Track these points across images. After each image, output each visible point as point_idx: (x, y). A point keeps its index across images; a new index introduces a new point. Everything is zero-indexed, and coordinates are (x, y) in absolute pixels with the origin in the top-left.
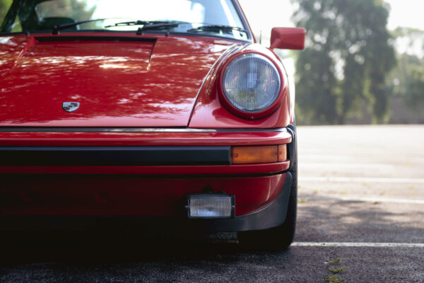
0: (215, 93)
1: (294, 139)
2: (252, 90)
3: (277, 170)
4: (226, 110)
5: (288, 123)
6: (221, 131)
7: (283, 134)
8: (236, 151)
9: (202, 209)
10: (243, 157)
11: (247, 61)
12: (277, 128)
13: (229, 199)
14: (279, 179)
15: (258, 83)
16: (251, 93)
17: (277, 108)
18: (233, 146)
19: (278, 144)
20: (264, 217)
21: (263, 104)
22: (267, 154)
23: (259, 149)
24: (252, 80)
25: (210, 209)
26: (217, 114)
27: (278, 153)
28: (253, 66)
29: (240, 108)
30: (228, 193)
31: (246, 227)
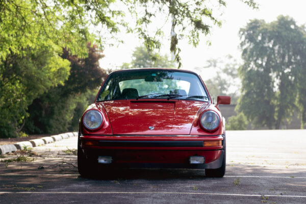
0: (198, 123)
1: (224, 138)
2: (210, 122)
3: (219, 149)
4: (201, 129)
5: (222, 133)
6: (200, 136)
7: (221, 137)
8: (205, 142)
9: (195, 161)
10: (207, 144)
11: (209, 113)
12: (218, 135)
13: (203, 158)
14: (219, 153)
15: (212, 121)
16: (210, 123)
17: (218, 128)
18: (204, 141)
19: (218, 140)
20: (214, 165)
21: (214, 127)
22: (215, 144)
23: (212, 142)
24: (210, 119)
25: (197, 161)
26: (199, 130)
27: (219, 143)
28: (210, 114)
29: (206, 128)
30: (203, 156)
31: (208, 168)
